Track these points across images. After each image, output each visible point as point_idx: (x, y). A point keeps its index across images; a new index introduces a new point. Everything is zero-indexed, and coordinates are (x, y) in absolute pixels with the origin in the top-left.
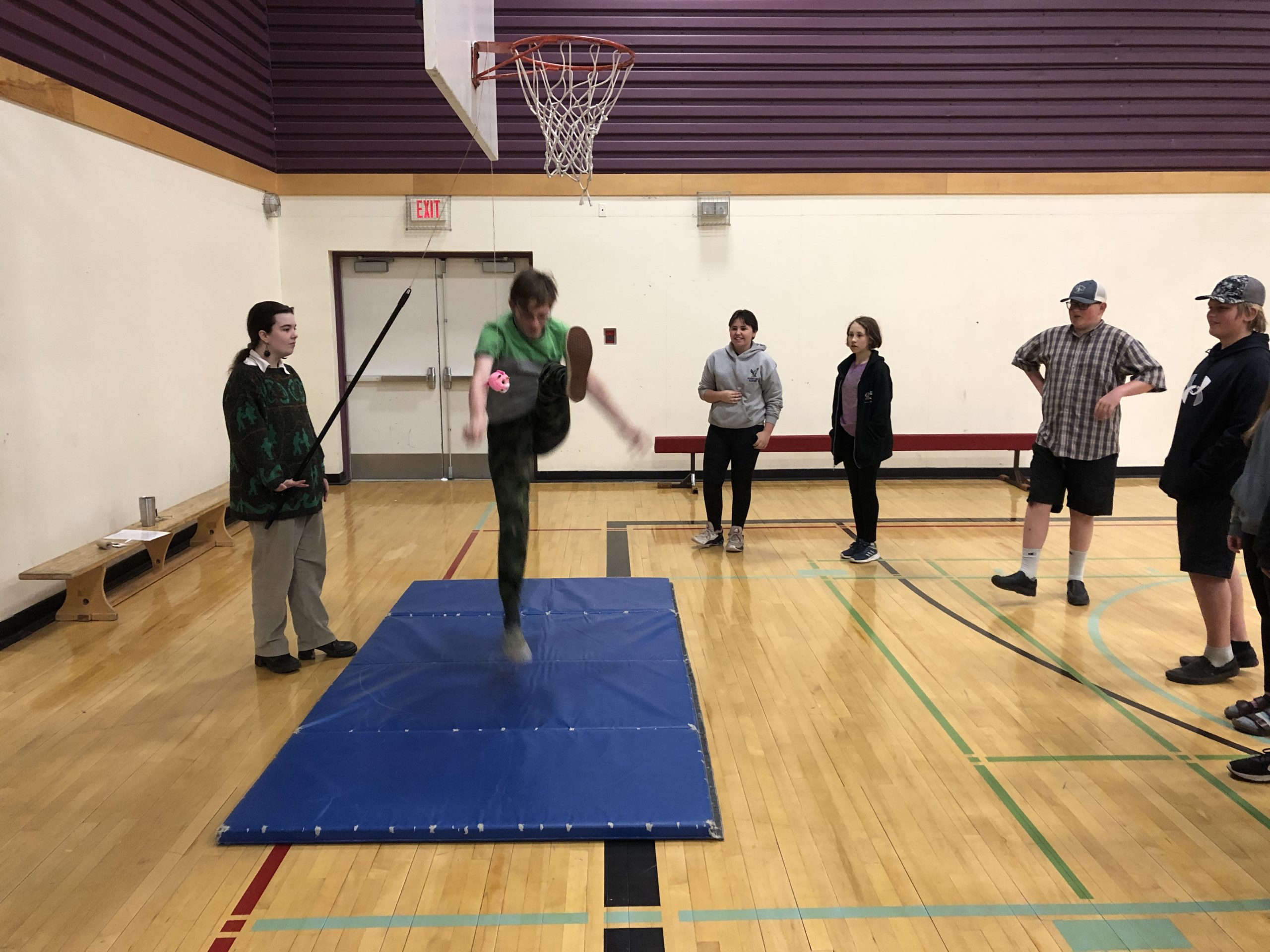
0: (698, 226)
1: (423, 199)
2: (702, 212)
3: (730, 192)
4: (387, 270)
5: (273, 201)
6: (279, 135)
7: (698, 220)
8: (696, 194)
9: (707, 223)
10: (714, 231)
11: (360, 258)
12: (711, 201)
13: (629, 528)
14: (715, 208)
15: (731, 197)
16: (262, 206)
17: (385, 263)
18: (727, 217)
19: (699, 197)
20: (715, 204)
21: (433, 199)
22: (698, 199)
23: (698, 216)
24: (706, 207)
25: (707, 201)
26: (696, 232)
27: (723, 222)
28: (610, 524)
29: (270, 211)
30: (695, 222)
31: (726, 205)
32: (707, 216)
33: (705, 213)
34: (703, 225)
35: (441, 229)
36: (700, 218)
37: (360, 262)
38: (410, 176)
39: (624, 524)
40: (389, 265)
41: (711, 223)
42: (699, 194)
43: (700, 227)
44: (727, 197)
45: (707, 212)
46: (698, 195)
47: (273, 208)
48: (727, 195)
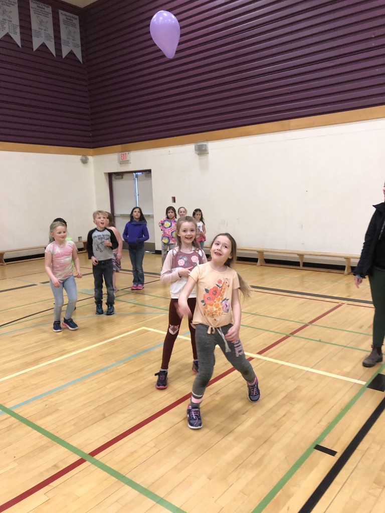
1: (123, 153)
4: (122, 178)
5: (85, 158)
6: (93, 136)
7: (196, 152)
10: (203, 156)
11: (116, 174)
14: (202, 147)
15: (208, 142)
16: (81, 161)
21: (124, 153)
27: (206, 152)
29: (85, 162)
31: (206, 145)
34: (199, 154)
35: (128, 163)
38: (120, 146)
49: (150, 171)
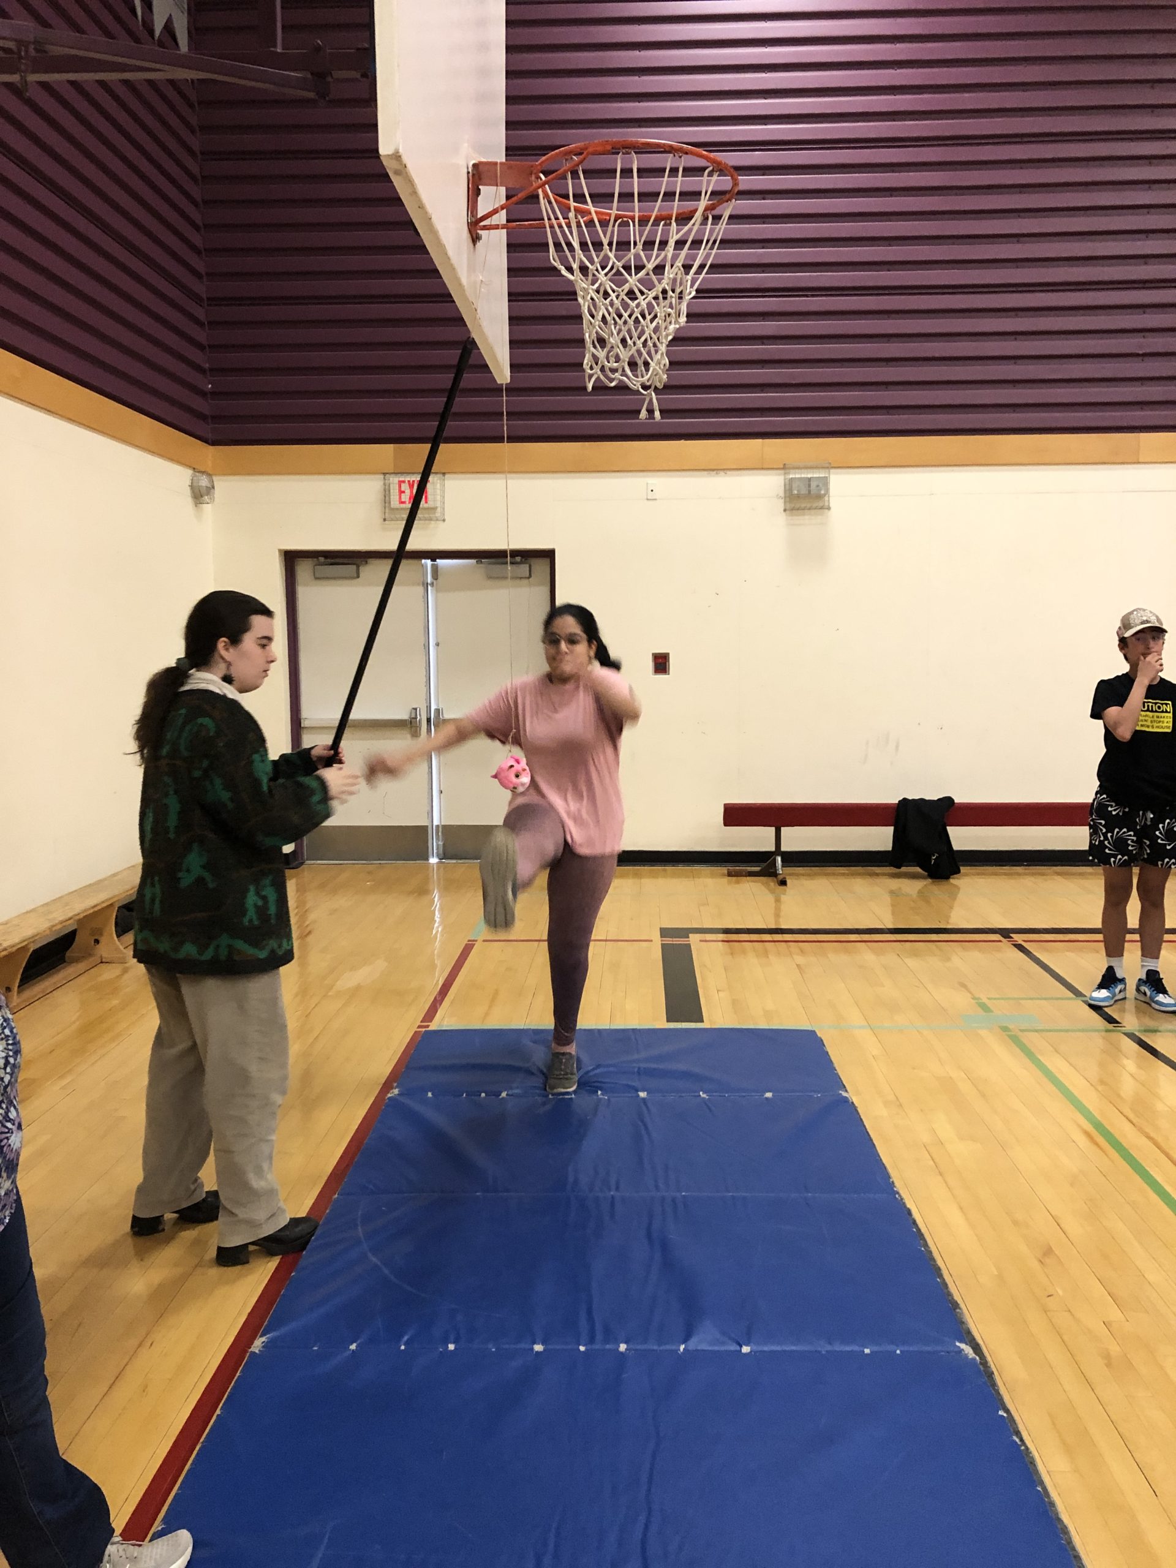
0: (785, 510)
1: (407, 479)
2: (791, 490)
3: (830, 463)
4: (358, 577)
5: (204, 481)
6: (214, 394)
7: (785, 502)
8: (782, 466)
9: (797, 506)
10: (807, 517)
11: (322, 559)
12: (803, 476)
13: (694, 939)
14: (809, 486)
15: (832, 471)
16: (189, 489)
17: (354, 567)
18: (826, 498)
19: (787, 471)
20: (810, 479)
22: (785, 474)
23: (785, 497)
24: (795, 485)
25: (798, 476)
26: (781, 519)
27: (821, 504)
28: (665, 932)
29: (199, 495)
30: (780, 505)
31: (825, 481)
32: (798, 496)
33: (796, 492)
34: (792, 509)
35: (431, 520)
36: (788, 499)
37: (322, 565)
38: (390, 448)
39: (685, 932)
40: (361, 568)
41: (803, 505)
42: (787, 466)
43: (787, 512)
44: (827, 470)
45: (798, 491)
46: (785, 468)
47: (204, 491)
48: (828, 468)
49: (549, 555)
